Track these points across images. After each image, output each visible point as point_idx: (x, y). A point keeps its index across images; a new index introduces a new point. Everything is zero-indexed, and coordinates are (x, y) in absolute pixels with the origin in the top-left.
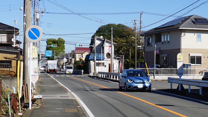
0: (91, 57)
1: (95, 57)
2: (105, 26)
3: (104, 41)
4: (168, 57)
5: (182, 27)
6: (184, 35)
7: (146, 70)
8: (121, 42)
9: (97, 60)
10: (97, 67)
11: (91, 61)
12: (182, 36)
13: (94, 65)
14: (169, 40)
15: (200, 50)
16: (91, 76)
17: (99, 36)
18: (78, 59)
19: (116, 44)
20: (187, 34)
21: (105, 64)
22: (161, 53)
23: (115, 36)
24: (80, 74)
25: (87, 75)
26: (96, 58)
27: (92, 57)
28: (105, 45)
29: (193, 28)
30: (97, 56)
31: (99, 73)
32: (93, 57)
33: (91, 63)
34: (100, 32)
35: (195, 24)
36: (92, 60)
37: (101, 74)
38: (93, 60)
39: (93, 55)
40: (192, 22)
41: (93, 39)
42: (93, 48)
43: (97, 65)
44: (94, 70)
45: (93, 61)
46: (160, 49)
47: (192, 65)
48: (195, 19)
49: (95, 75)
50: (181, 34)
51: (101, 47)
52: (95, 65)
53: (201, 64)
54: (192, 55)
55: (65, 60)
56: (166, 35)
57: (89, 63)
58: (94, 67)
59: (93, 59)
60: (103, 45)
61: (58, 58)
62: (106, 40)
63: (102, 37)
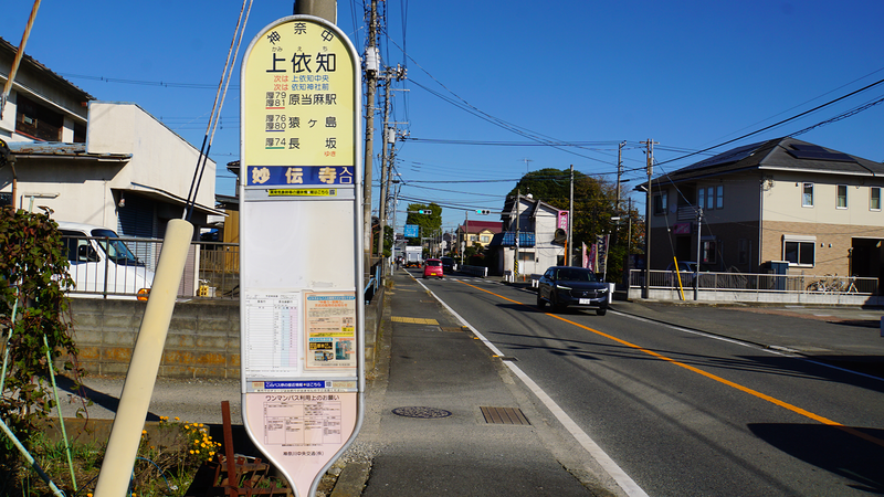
0: (506, 239)
1: (518, 240)
2: (536, 173)
3: (535, 204)
5: (765, 165)
6: (771, 185)
7: (675, 275)
9: (521, 247)
10: (520, 264)
11: (505, 248)
12: (765, 188)
13: (514, 258)
14: (720, 204)
15: (810, 225)
16: (511, 282)
17: (525, 193)
18: (470, 244)
20: (778, 184)
21: (536, 256)
24: (481, 275)
25: (497, 280)
26: (520, 241)
27: (508, 239)
28: (537, 215)
29: (794, 167)
31: (535, 277)
32: (512, 239)
33: (506, 253)
34: (525, 185)
35: (796, 157)
36: (508, 246)
38: (512, 246)
39: (511, 235)
40: (788, 152)
43: (520, 259)
44: (515, 269)
45: (512, 249)
46: (691, 223)
47: (790, 265)
48: (791, 146)
50: (763, 183)
52: (516, 258)
53: (813, 263)
54: (789, 238)
55: (444, 244)
56: (710, 187)
57: (500, 252)
58: (515, 261)
59: (512, 242)
60: (532, 213)
61: (428, 241)
62: (540, 202)
63: (530, 196)
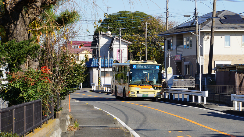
0: (93, 64)
3: (113, 39)
4: (191, 65)
6: (208, 38)
8: (138, 39)
10: (102, 78)
11: (93, 69)
12: (205, 39)
13: (98, 75)
15: (229, 56)
16: (95, 90)
19: (130, 43)
22: (183, 59)
23: (130, 31)
24: (78, 88)
25: (88, 90)
26: (102, 64)
27: (95, 63)
28: (114, 46)
30: (102, 61)
31: (105, 86)
32: (97, 63)
33: (94, 72)
35: (222, 23)
36: (95, 67)
37: (108, 88)
39: (96, 60)
40: (220, 20)
41: (96, 38)
42: (97, 49)
44: (99, 83)
45: (97, 69)
46: (181, 55)
49: (100, 90)
50: (204, 37)
51: (109, 48)
52: (100, 75)
56: (188, 37)
57: (91, 71)
58: (99, 77)
59: (97, 65)
60: (111, 45)
62: (116, 37)
63: (109, 32)
